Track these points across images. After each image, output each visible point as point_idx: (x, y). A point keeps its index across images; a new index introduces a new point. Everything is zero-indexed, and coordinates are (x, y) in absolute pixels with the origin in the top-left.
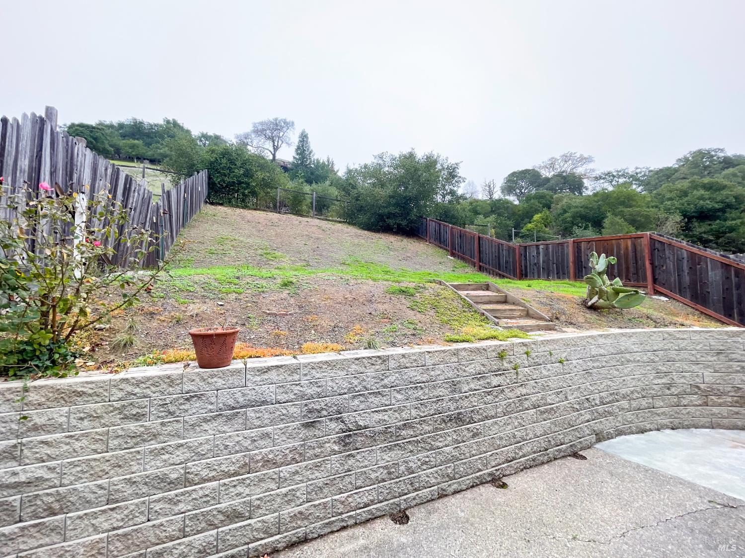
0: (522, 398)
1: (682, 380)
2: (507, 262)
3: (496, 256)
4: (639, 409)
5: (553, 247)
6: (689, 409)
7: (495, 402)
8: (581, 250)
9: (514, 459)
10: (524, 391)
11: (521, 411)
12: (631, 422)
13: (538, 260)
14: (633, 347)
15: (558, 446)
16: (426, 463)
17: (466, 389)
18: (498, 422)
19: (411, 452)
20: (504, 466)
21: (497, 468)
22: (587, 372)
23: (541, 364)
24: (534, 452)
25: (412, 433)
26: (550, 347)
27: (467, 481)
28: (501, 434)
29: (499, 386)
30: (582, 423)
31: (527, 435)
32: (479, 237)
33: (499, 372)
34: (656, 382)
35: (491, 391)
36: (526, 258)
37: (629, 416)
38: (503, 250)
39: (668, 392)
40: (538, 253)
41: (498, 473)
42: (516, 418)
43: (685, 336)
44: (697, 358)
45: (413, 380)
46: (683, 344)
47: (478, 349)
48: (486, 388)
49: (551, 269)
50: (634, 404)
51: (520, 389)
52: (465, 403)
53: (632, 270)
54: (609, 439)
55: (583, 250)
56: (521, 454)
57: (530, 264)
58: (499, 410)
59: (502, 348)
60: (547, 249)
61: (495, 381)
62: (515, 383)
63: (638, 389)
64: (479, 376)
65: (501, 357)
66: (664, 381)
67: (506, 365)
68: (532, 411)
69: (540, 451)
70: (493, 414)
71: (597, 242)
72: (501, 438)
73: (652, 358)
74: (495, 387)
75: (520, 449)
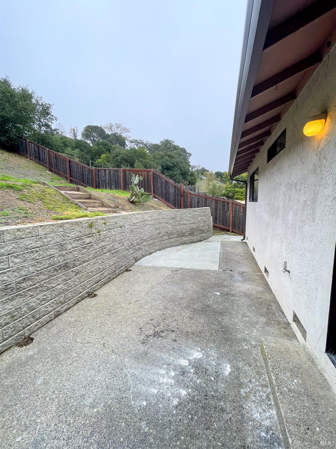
0: (102, 248)
2: (88, 178)
3: (81, 174)
4: (150, 245)
5: (113, 172)
7: (88, 252)
9: (100, 281)
10: (104, 244)
11: (102, 255)
12: (147, 251)
13: (106, 178)
14: (148, 218)
15: (120, 268)
16: (44, 299)
17: (70, 247)
18: (90, 263)
19: (31, 296)
20: (94, 286)
21: (91, 288)
22: (132, 231)
23: (112, 229)
24: (109, 274)
25: (31, 283)
26: (116, 220)
27: (73, 301)
28: (92, 270)
29: (90, 243)
30: (130, 255)
31: (106, 267)
32: (70, 161)
33: (89, 235)
35: (85, 247)
36: (99, 177)
38: (85, 171)
40: (105, 175)
41: (92, 290)
43: (164, 213)
44: (167, 221)
45: (29, 247)
46: (164, 216)
47: (77, 222)
48: (83, 245)
52: (70, 256)
53: (146, 186)
54: (140, 260)
55: (127, 175)
56: (103, 277)
57: (101, 181)
58: (91, 256)
59: (91, 221)
60: (110, 172)
61: (88, 240)
62: (99, 240)
63: (150, 236)
64: (78, 239)
65: (91, 226)
66: (158, 232)
67: (94, 231)
68: (108, 254)
69: (112, 273)
70: (87, 259)
71: (133, 172)
72: (92, 272)
73: (154, 222)
74: (88, 244)
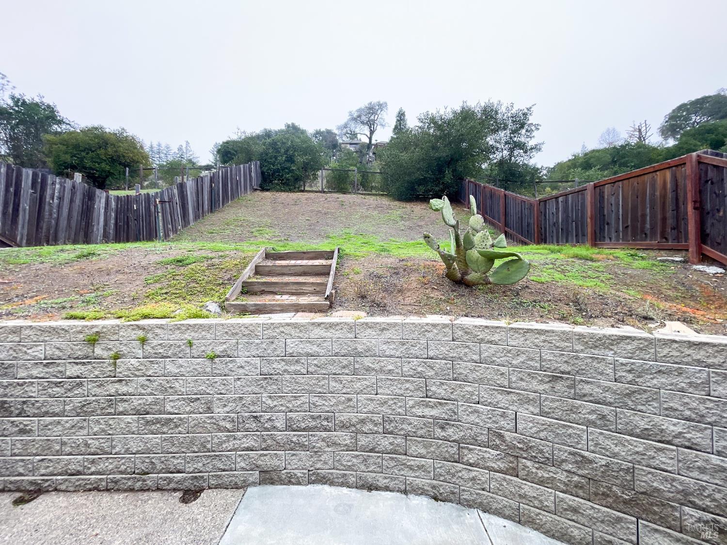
1: (473, 418)
2: (528, 225)
4: (372, 451)
5: (572, 198)
6: (475, 472)
7: (67, 397)
8: (603, 197)
9: (79, 473)
10: (124, 389)
11: (109, 414)
12: (350, 468)
13: (558, 218)
14: (385, 347)
15: (171, 473)
18: (63, 423)
20: (59, 477)
21: (46, 478)
22: (267, 377)
24: (121, 473)
26: (193, 334)
28: (65, 439)
29: (78, 377)
30: (235, 450)
31: (113, 447)
32: (505, 195)
33: (83, 360)
34: (419, 411)
35: (60, 383)
36: (546, 217)
37: (347, 458)
38: (525, 209)
39: (439, 432)
40: (557, 209)
41: (47, 484)
42: (98, 422)
43: (496, 337)
44: (510, 382)
46: (488, 351)
47: (54, 329)
49: (570, 229)
50: (363, 441)
51: (117, 386)
54: (290, 483)
55: (606, 197)
56: (93, 469)
57: (549, 225)
58: (67, 408)
59: (95, 330)
60: (566, 201)
61: (72, 370)
62: (110, 376)
63: (377, 418)
64: (49, 362)
65: (92, 341)
66: (434, 412)
67: (99, 352)
69: (134, 473)
71: (625, 182)
72: (63, 444)
73: (420, 369)
74: (71, 378)
75: (93, 462)
